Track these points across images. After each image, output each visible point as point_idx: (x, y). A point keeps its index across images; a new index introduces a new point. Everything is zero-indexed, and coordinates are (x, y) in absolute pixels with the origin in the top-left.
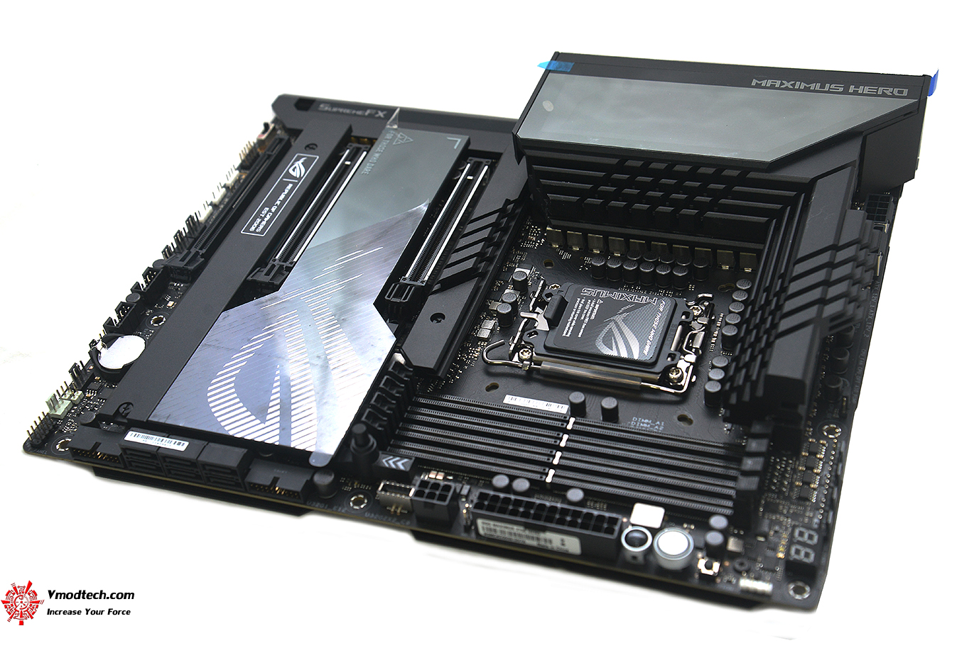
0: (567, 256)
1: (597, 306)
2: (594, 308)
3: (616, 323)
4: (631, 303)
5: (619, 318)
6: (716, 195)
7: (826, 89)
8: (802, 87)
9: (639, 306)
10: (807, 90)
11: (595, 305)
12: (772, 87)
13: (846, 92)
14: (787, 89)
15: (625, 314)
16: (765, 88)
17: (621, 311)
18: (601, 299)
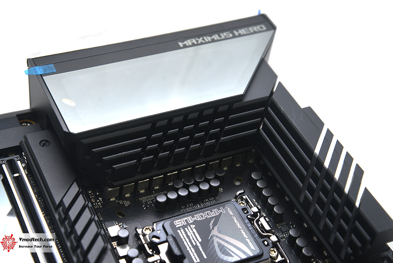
0: (127, 203)
1: (194, 230)
2: (194, 233)
3: (217, 236)
4: (212, 218)
5: (215, 232)
6: (221, 125)
7: (223, 37)
8: (210, 40)
9: (217, 218)
10: (213, 41)
11: (192, 230)
12: (193, 45)
13: (234, 37)
14: (202, 44)
15: (216, 228)
16: (190, 46)
17: (211, 227)
18: (192, 224)
